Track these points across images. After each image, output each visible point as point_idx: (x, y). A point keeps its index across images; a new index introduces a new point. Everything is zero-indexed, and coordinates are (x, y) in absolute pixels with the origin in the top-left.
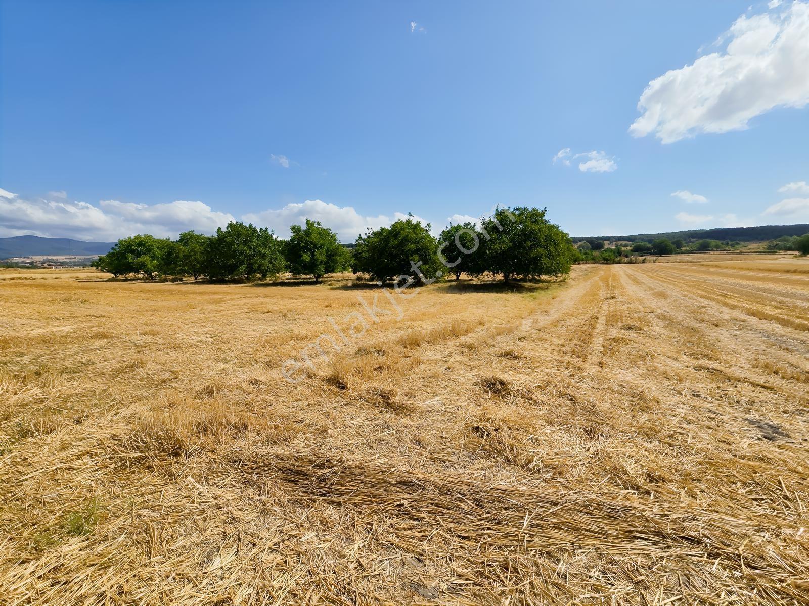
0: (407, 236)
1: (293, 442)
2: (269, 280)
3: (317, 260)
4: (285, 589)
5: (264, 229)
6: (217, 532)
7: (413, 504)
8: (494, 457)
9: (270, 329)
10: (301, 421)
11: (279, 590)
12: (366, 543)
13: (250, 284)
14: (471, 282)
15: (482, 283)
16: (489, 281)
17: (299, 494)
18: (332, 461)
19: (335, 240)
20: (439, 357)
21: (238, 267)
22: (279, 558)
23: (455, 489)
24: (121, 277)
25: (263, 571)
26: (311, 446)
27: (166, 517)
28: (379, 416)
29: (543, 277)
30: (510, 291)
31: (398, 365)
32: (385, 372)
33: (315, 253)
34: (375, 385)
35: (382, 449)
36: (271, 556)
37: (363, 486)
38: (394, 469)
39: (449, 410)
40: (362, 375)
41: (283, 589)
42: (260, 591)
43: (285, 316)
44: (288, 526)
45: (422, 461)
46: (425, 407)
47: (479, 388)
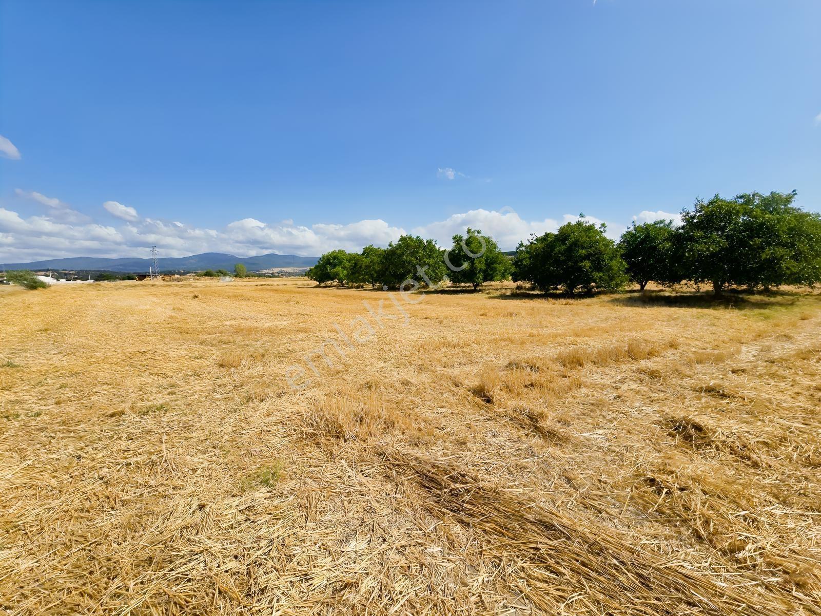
0: (578, 240)
1: (433, 448)
3: (476, 268)
4: (405, 596)
5: (430, 240)
6: (357, 517)
7: (552, 552)
8: (675, 526)
9: (426, 334)
10: (443, 429)
11: (400, 594)
12: (491, 579)
14: (662, 294)
15: (678, 294)
16: (690, 292)
17: (430, 502)
18: (466, 477)
19: (495, 248)
20: (607, 381)
21: (406, 276)
22: (403, 562)
23: (611, 551)
24: (323, 284)
25: (388, 569)
26: (448, 456)
27: (323, 490)
28: (524, 439)
29: (784, 288)
30: (722, 307)
31: (552, 385)
32: (536, 392)
33: (475, 262)
34: (523, 403)
35: (523, 477)
36: (398, 557)
37: (496, 514)
38: (533, 504)
39: (613, 448)
40: (510, 391)
41: (403, 594)
42: (383, 588)
43: (440, 323)
44: (416, 532)
45: (570, 503)
46: (582, 439)
47: (662, 428)
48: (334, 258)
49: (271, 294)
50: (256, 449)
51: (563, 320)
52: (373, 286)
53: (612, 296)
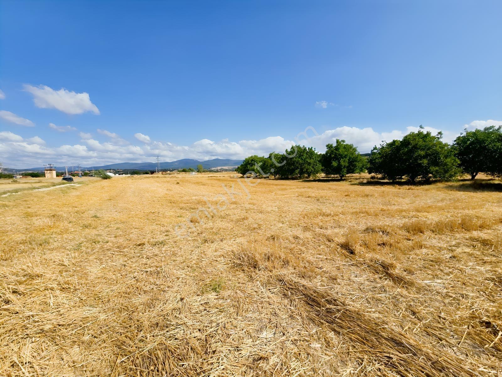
0: (417, 144)
1: (314, 280)
2: (311, 178)
3: (342, 166)
4: (297, 372)
5: (310, 148)
6: (267, 317)
7: (402, 362)
9: (309, 207)
10: (321, 268)
11: (294, 370)
12: (356, 372)
13: (301, 180)
17: (313, 315)
18: (337, 302)
19: (355, 151)
21: (295, 170)
22: (296, 350)
25: (286, 353)
26: (324, 286)
27: (246, 298)
28: (378, 280)
31: (400, 245)
32: (387, 249)
33: (340, 161)
34: (378, 257)
35: (378, 306)
36: (292, 346)
37: (359, 329)
38: (386, 326)
39: (450, 294)
40: (367, 247)
41: (296, 371)
42: (283, 364)
43: (318, 200)
44: (304, 332)
45: (415, 329)
46: (424, 285)
47: (495, 284)
48: (252, 160)
49: (216, 181)
50: (209, 270)
51: (407, 200)
52: (275, 177)
53: (446, 183)
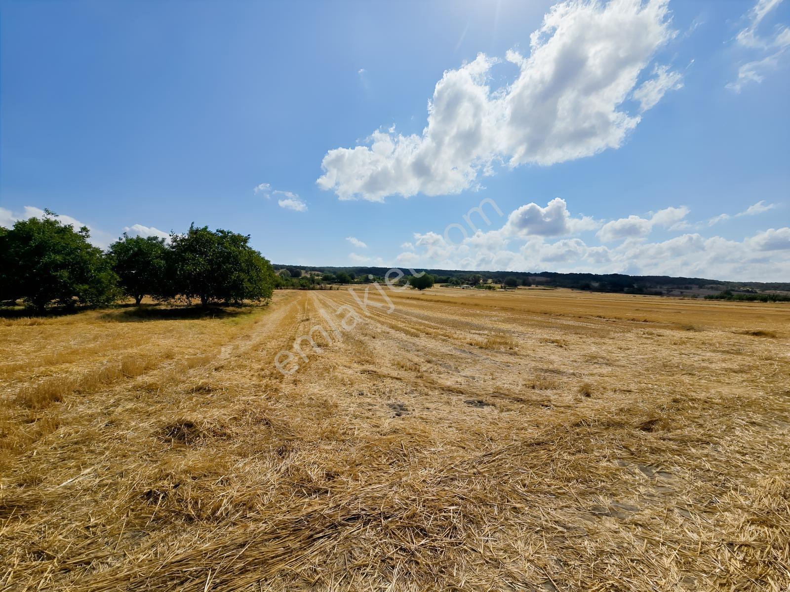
8: (171, 523)
14: (158, 307)
15: (174, 307)
30: (208, 317)
39: (104, 482)
46: (61, 491)
47: (159, 438)
51: (26, 346)
53: (102, 311)
